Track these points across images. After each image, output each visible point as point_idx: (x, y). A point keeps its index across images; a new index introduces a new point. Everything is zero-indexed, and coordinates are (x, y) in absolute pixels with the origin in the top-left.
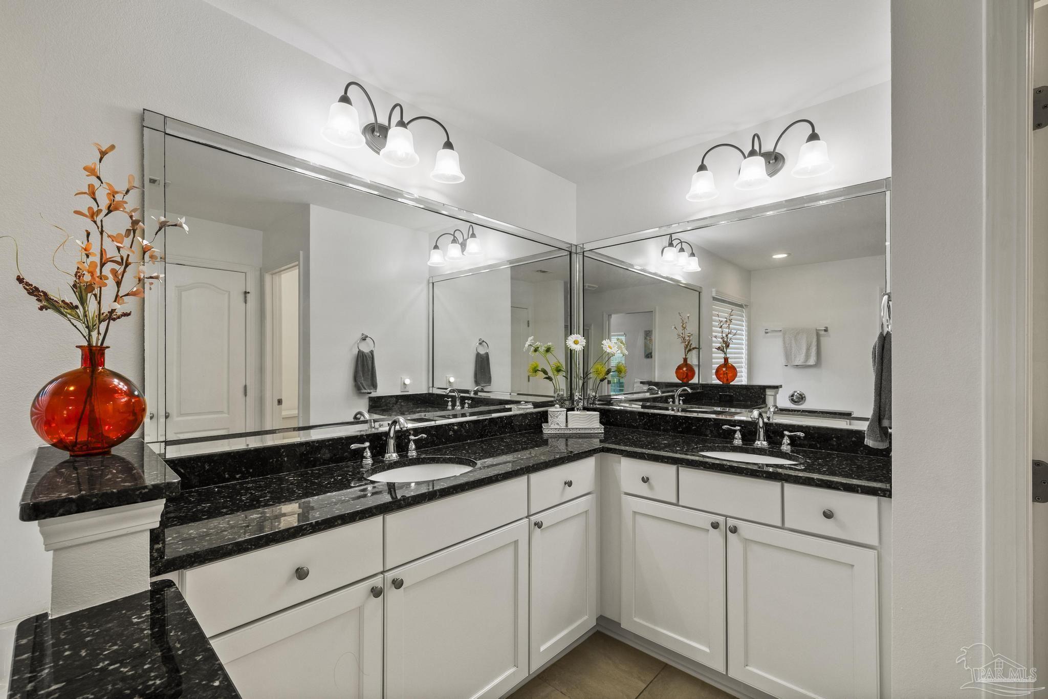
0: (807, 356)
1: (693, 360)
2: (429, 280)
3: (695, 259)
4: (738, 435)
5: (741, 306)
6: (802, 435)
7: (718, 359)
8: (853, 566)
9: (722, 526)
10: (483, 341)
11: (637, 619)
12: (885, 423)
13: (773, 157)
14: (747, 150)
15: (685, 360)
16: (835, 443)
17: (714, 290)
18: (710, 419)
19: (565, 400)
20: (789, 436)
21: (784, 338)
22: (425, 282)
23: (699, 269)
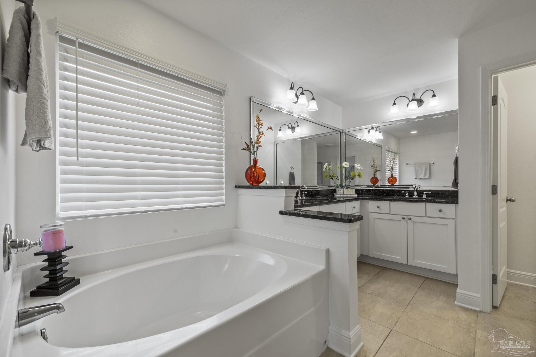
0: (425, 174)
1: (378, 176)
2: (274, 143)
3: (381, 134)
4: (407, 194)
5: (396, 153)
6: (430, 193)
7: (388, 175)
8: (448, 225)
9: (406, 219)
10: (292, 167)
11: (375, 253)
12: (457, 182)
13: (420, 101)
14: (411, 99)
15: (375, 175)
16: (441, 195)
17: (386, 146)
18: (396, 190)
19: (339, 186)
20: (426, 193)
21: (415, 167)
22: (273, 143)
23: (383, 138)
